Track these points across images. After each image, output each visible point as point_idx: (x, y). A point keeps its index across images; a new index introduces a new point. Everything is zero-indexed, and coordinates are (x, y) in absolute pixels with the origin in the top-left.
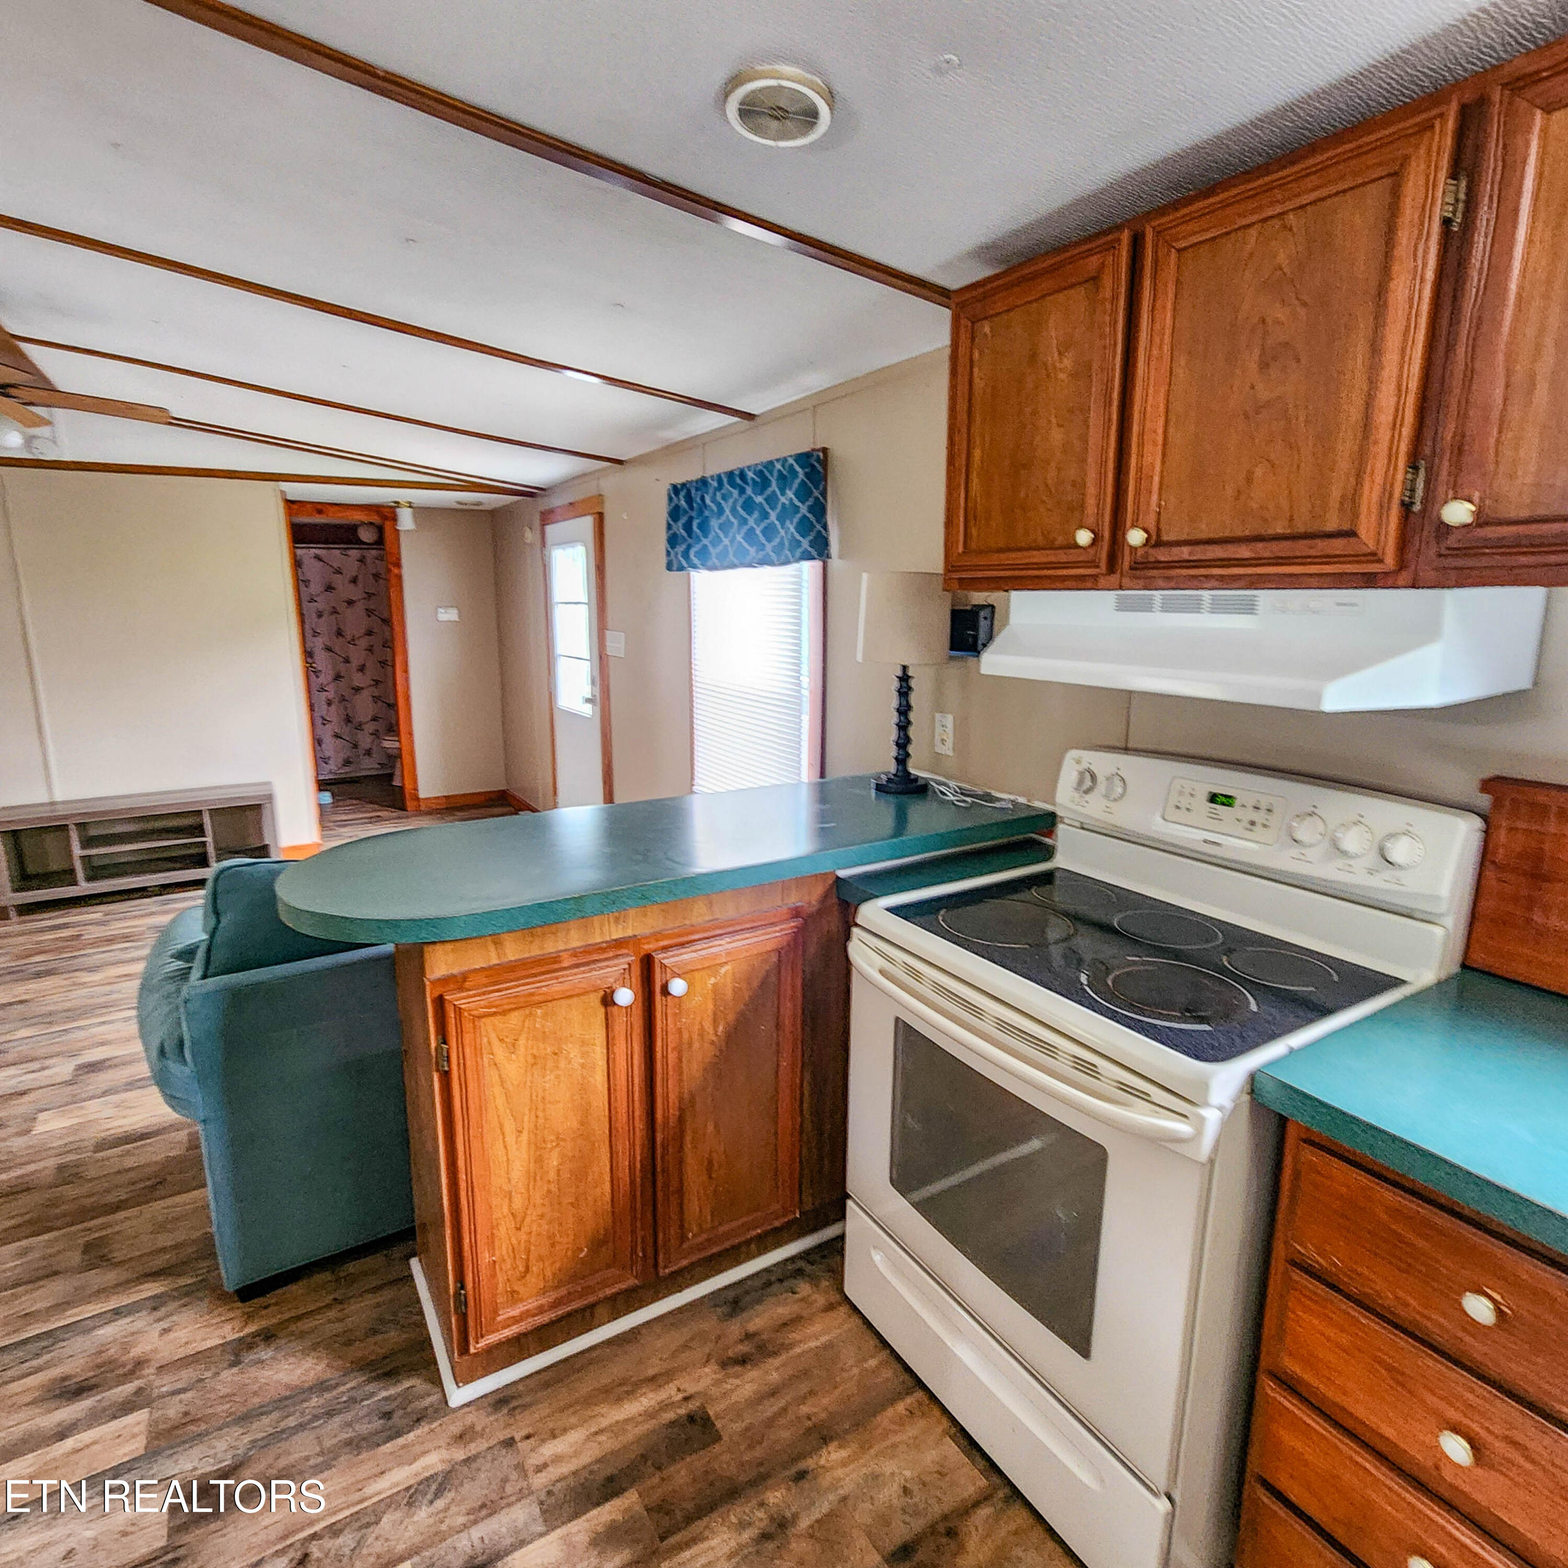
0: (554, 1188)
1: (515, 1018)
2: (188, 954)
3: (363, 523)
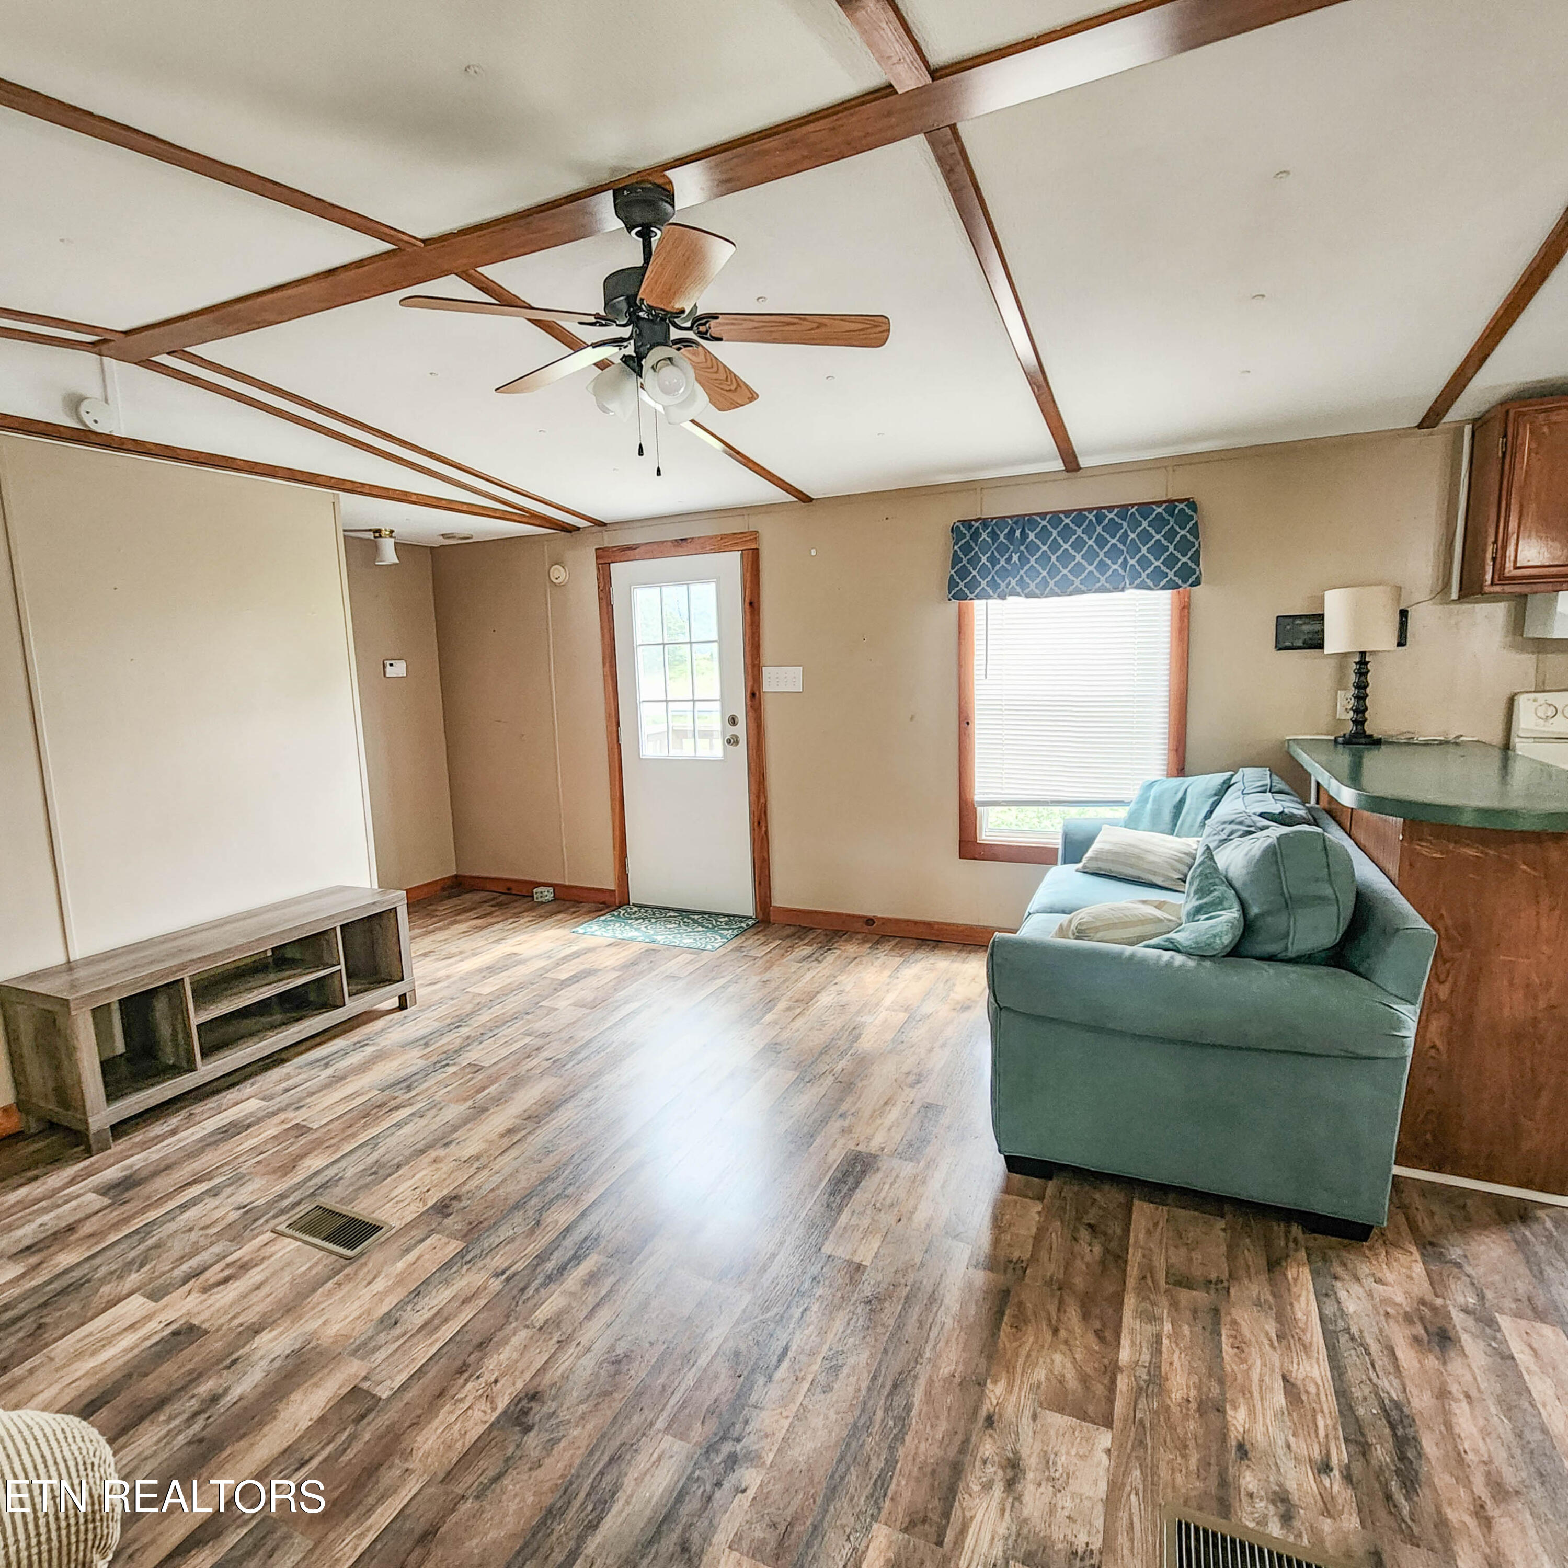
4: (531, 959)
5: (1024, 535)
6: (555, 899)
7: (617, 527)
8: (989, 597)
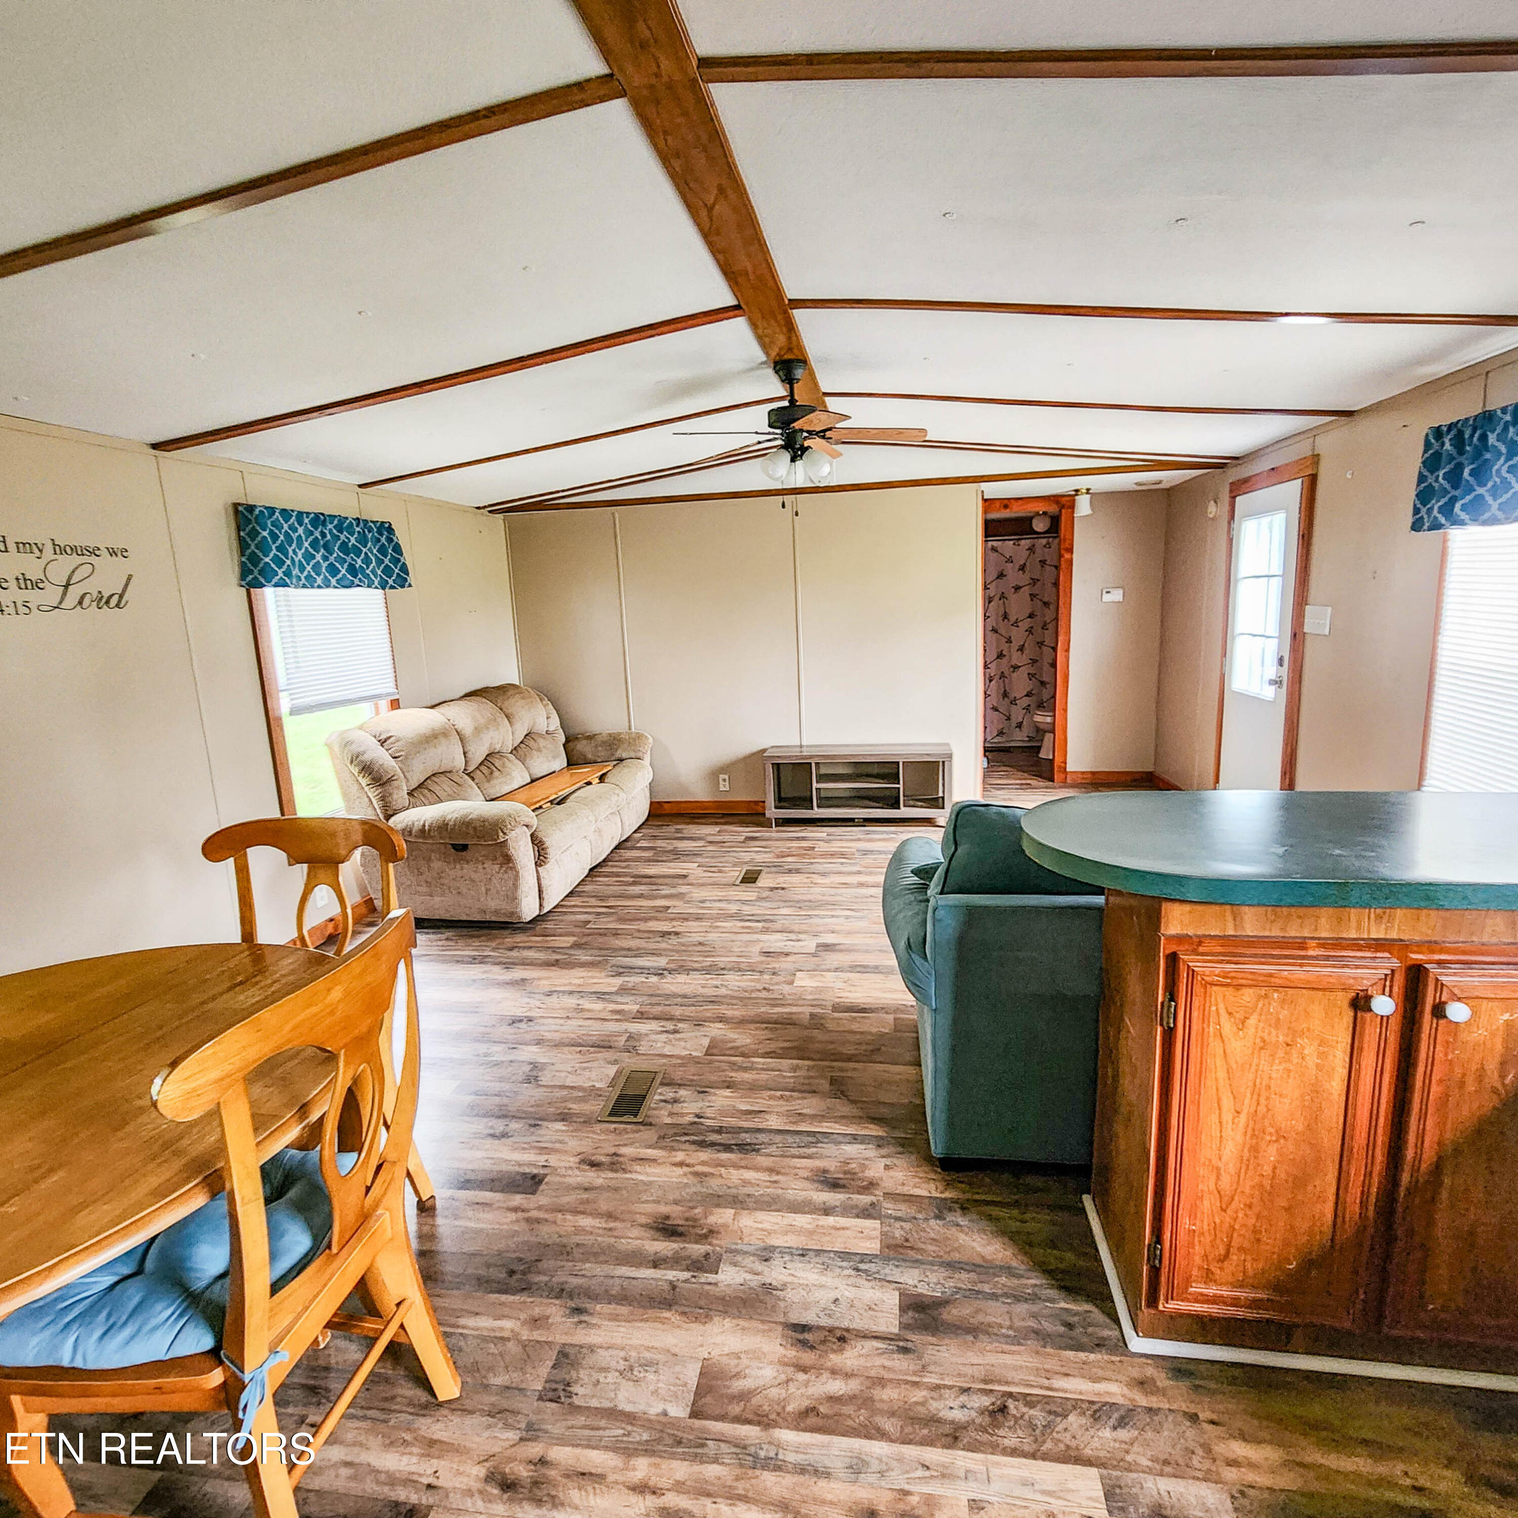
0: (1267, 1183)
1: (1248, 995)
2: (925, 873)
3: (1038, 514)
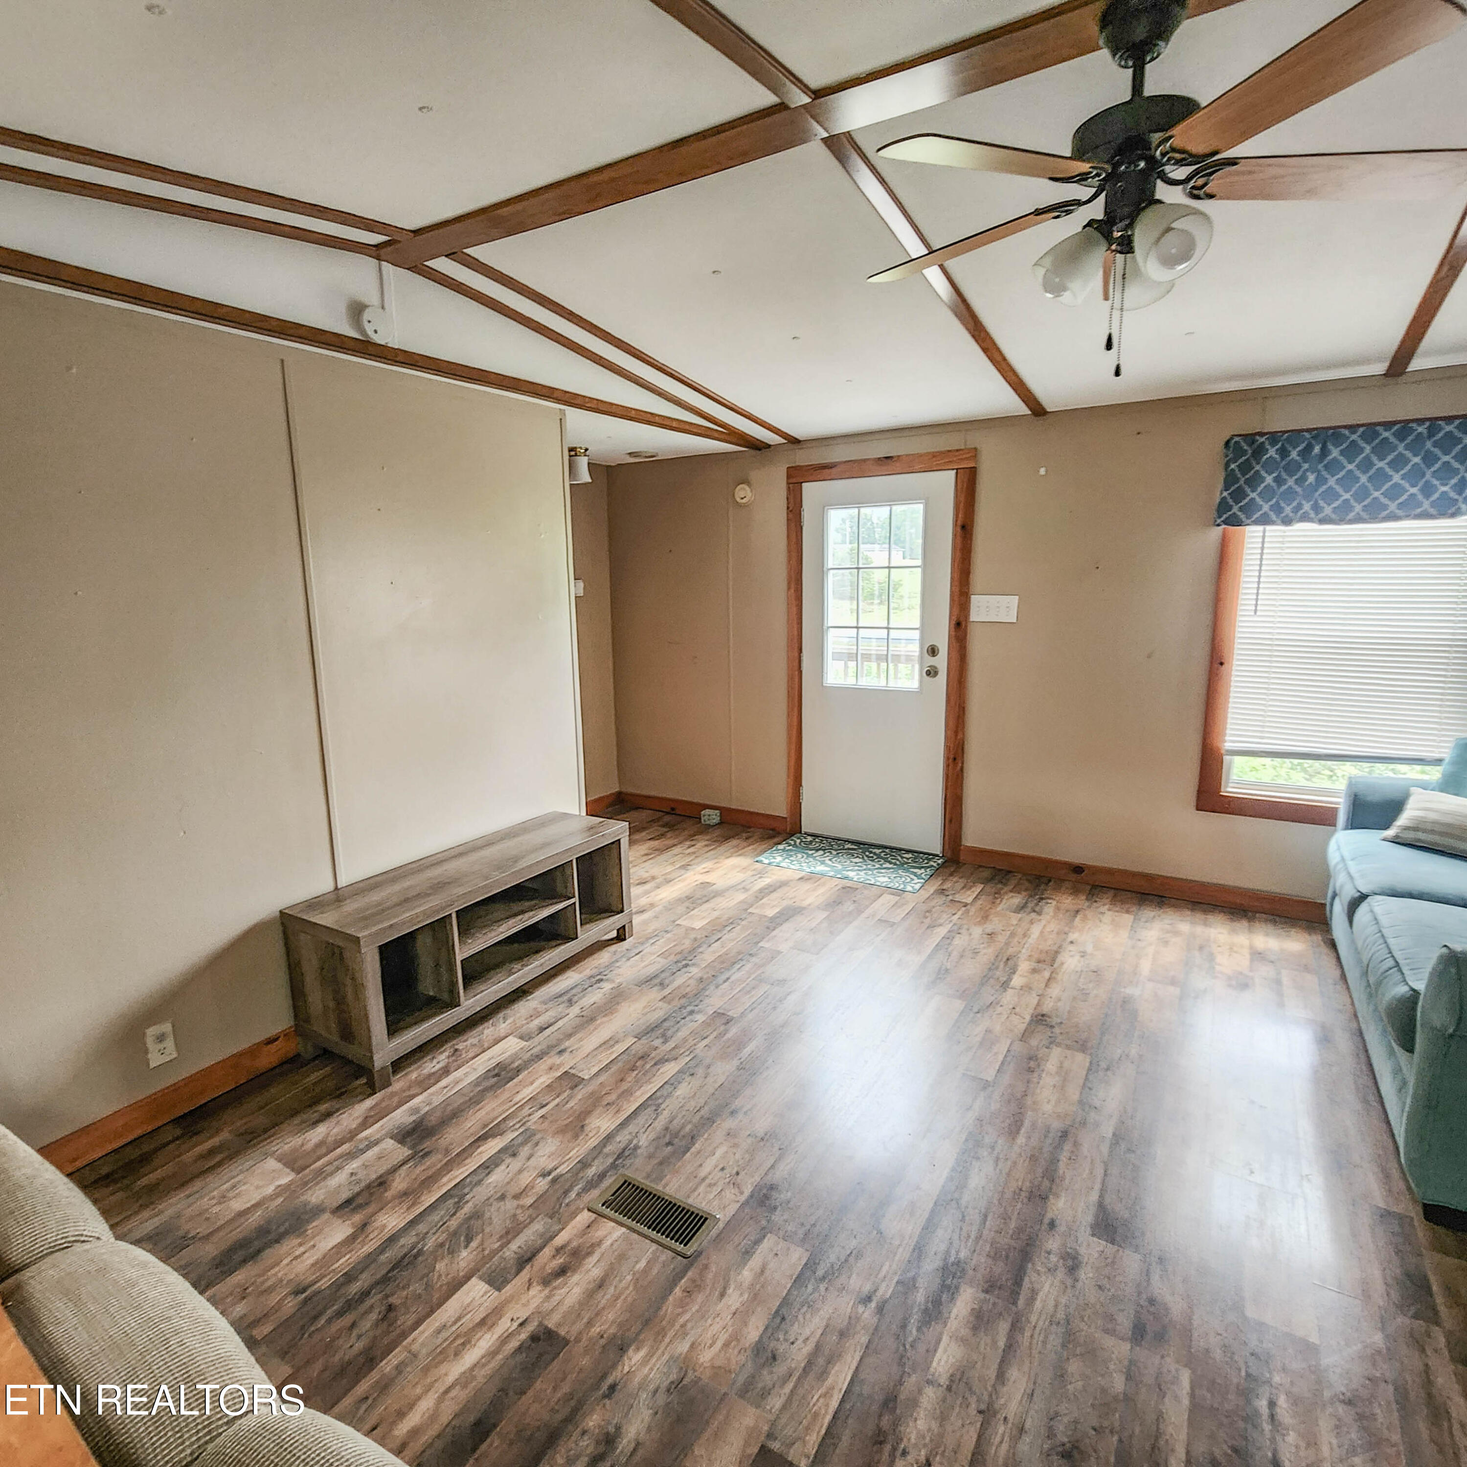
4: (727, 889)
5: (1324, 452)
6: (721, 823)
7: (814, 444)
8: (1272, 523)
